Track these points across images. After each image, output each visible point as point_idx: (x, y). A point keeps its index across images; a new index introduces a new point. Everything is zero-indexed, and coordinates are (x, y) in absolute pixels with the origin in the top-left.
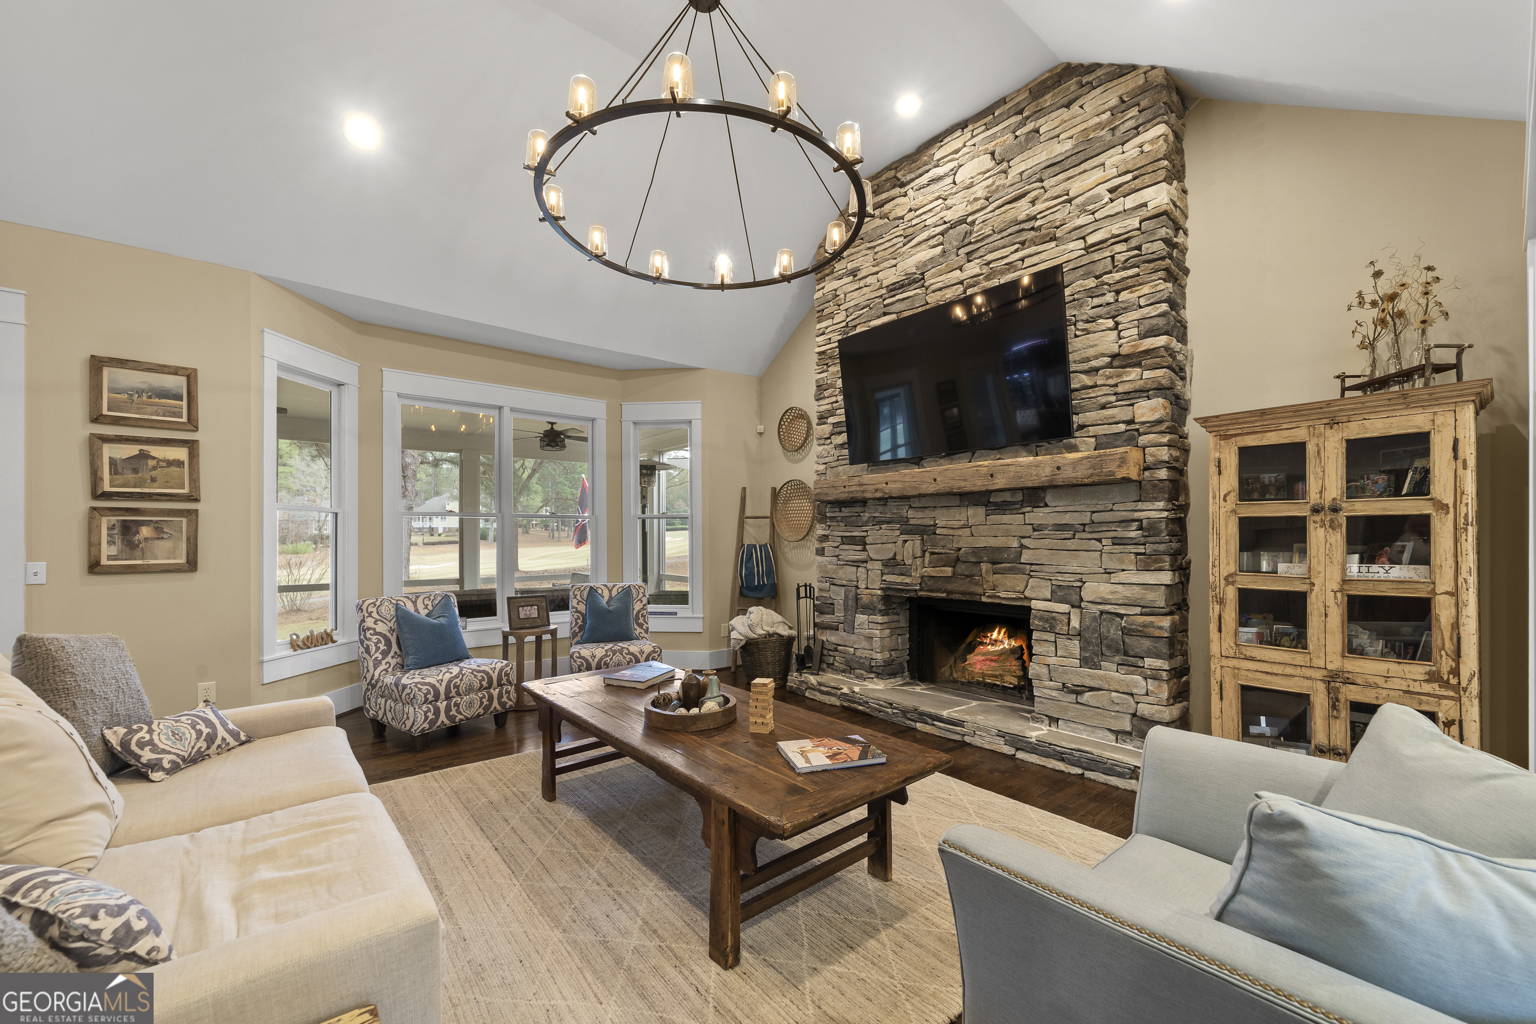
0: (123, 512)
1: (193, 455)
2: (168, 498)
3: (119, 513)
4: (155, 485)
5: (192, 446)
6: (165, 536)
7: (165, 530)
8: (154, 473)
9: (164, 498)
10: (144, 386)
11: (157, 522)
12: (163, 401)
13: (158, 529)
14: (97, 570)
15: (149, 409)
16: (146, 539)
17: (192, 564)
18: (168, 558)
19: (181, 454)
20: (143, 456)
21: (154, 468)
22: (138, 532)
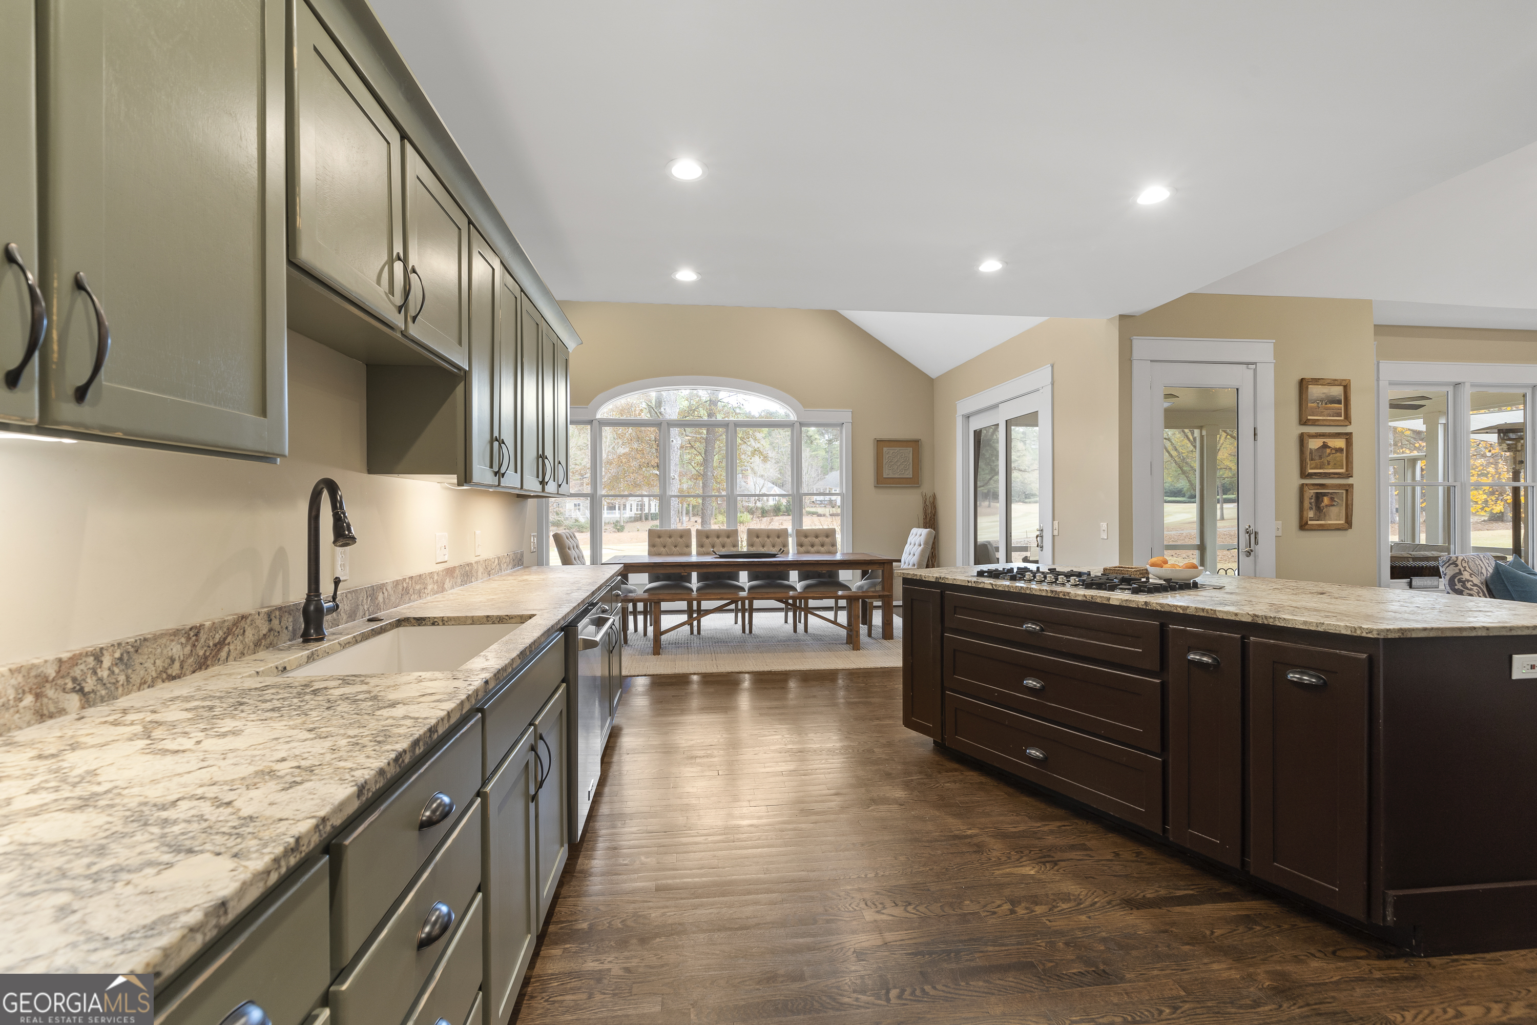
0: (1319, 487)
1: (1349, 443)
2: (1337, 476)
3: (1316, 487)
4: (1330, 467)
5: (1348, 437)
6: (1335, 503)
7: (1335, 499)
8: (1328, 458)
9: (1336, 476)
10: (1323, 396)
11: (1331, 494)
12: (1333, 405)
13: (1332, 499)
14: (1306, 527)
15: (1326, 412)
16: (1326, 506)
17: (1349, 523)
18: (1337, 520)
19: (1340, 443)
20: (1325, 446)
21: (1329, 454)
22: (1323, 501)
